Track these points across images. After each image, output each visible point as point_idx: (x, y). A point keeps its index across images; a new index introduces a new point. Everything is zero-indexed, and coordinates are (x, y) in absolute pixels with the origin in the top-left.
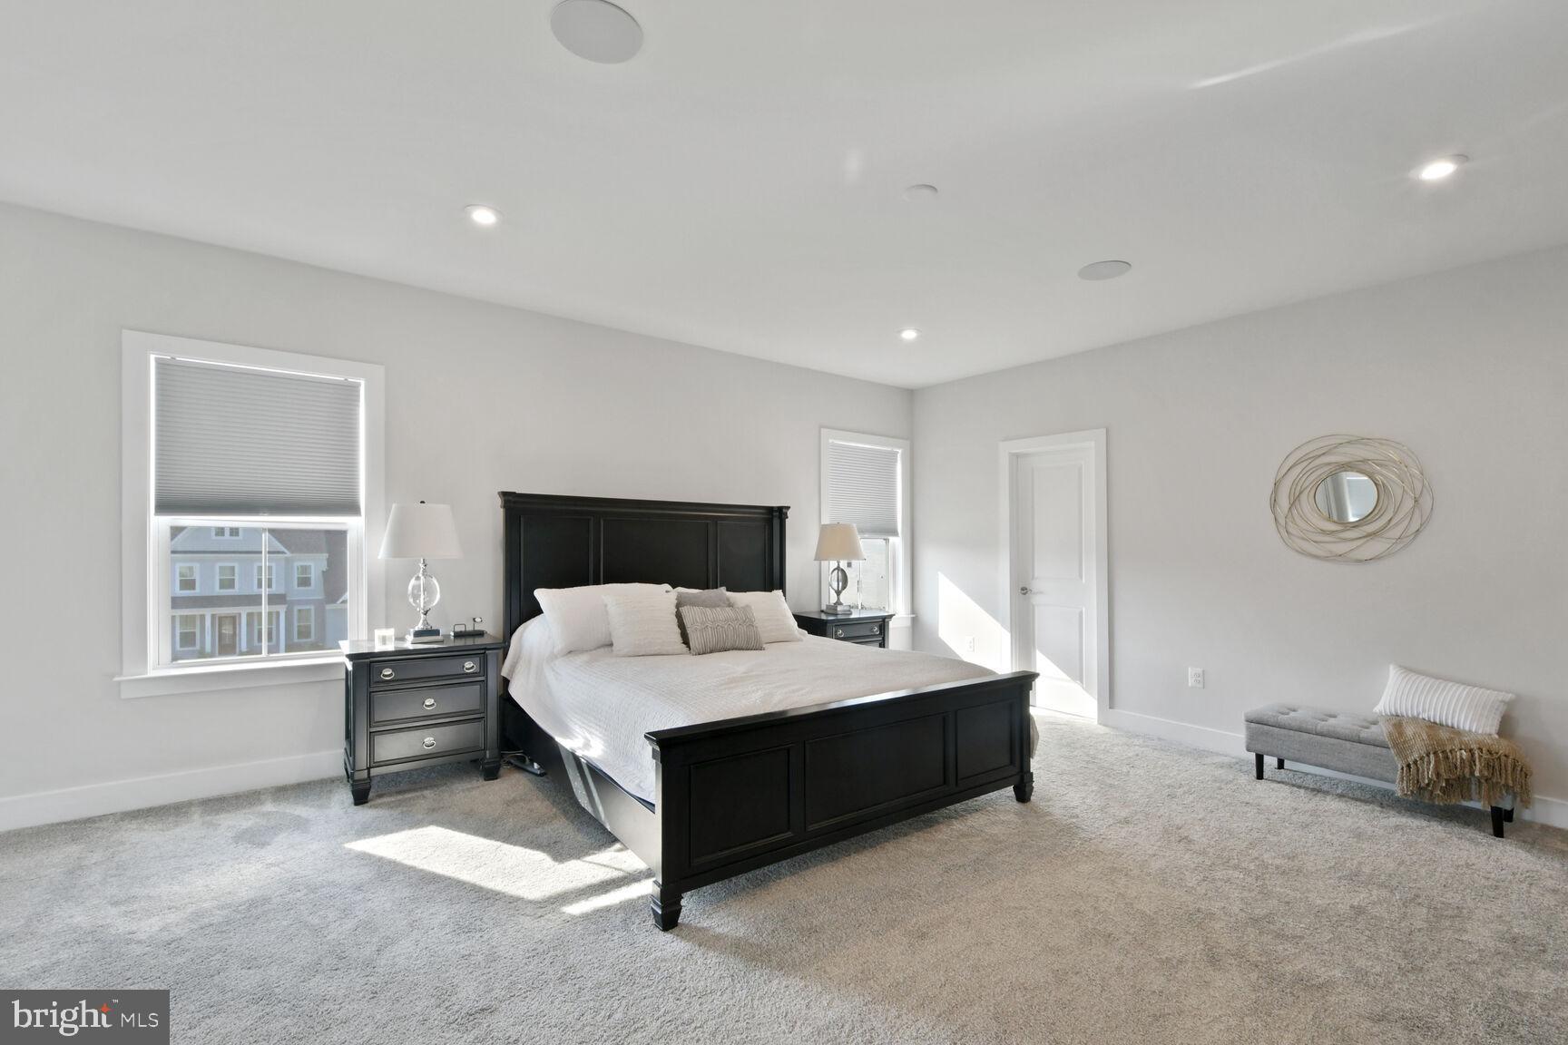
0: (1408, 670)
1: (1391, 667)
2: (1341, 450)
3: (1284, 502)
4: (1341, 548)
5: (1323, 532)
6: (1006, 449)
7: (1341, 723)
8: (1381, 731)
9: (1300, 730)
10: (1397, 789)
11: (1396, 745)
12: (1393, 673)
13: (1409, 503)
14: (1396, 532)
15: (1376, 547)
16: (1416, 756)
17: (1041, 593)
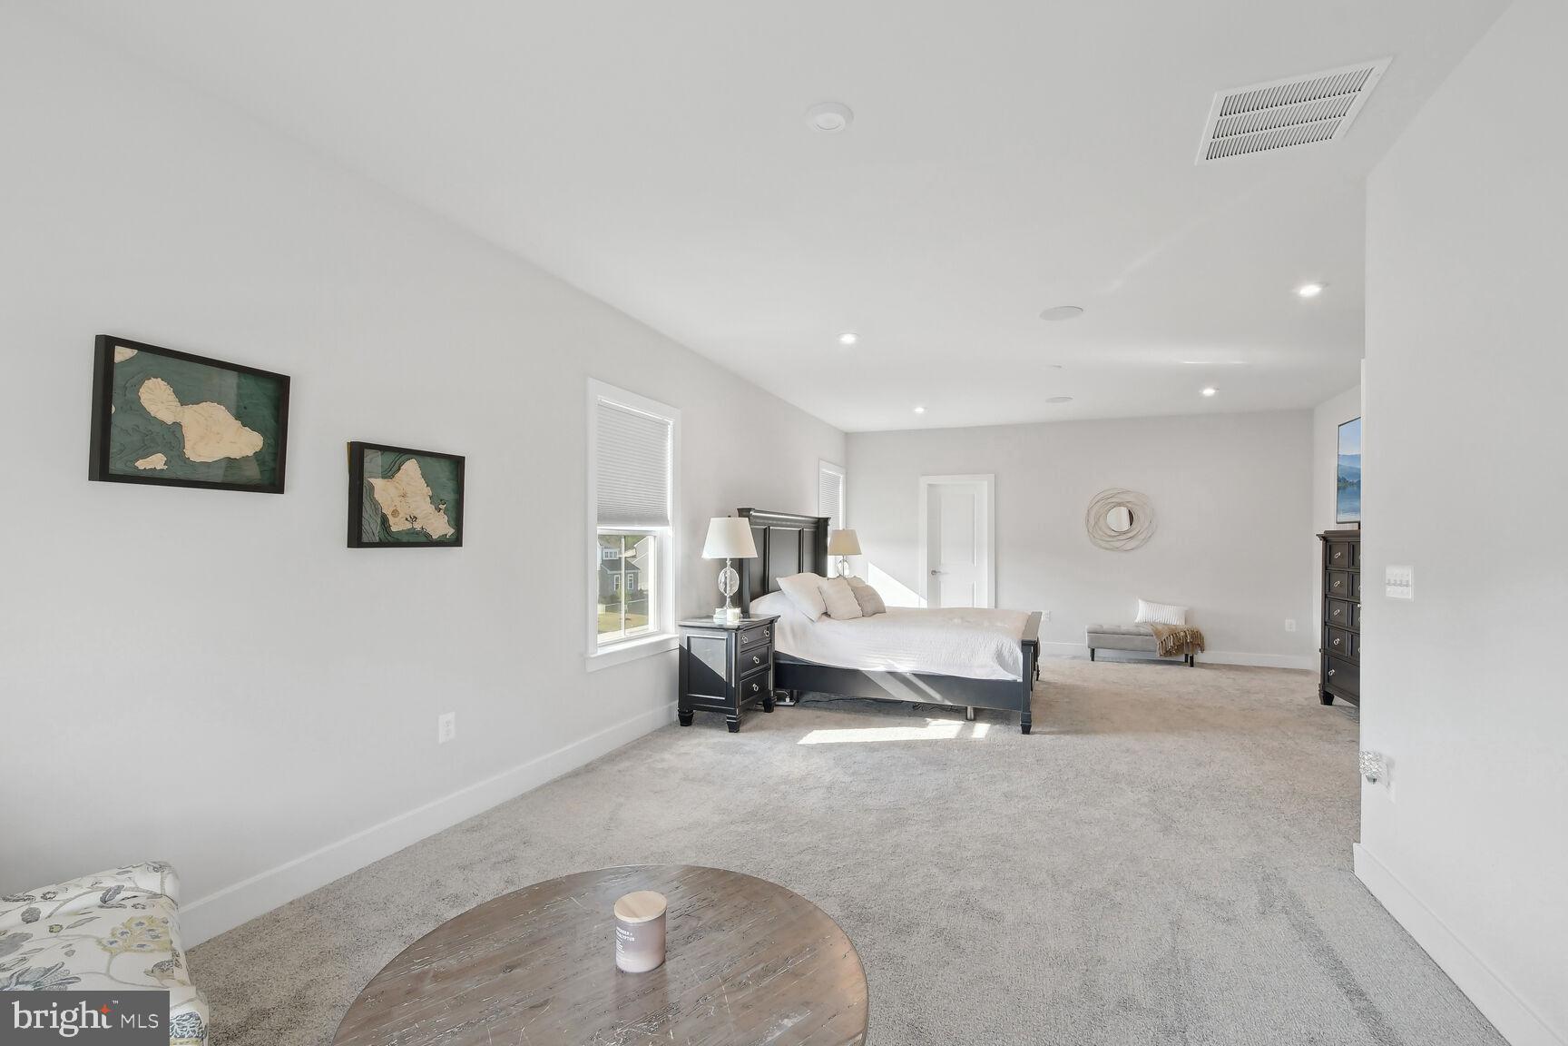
0: (1147, 601)
1: (1140, 601)
2: (1118, 495)
3: (1092, 522)
4: (1118, 544)
5: (1110, 536)
6: (924, 482)
7: (1124, 628)
8: (1148, 630)
9: (1114, 633)
10: (1157, 656)
11: (1156, 634)
12: (1141, 604)
13: (1147, 524)
14: (1142, 537)
15: (1132, 544)
16: (1165, 637)
17: (947, 573)
